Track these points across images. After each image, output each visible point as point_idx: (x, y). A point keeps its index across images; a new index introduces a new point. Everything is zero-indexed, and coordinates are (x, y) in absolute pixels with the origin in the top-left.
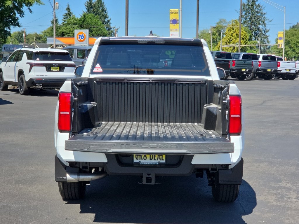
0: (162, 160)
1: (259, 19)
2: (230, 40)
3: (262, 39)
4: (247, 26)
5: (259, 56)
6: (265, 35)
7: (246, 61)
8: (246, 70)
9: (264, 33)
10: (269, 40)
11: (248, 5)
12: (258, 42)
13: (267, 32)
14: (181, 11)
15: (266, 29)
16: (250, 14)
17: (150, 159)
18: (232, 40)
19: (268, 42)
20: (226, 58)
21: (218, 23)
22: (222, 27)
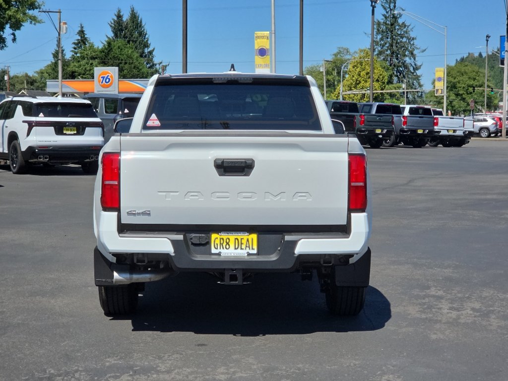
0: (253, 249)
1: (403, 47)
2: (356, 83)
3: (410, 80)
4: (384, 59)
5: (404, 108)
6: (415, 74)
7: (381, 116)
8: (382, 131)
9: (412, 71)
11: (386, 23)
12: (404, 86)
13: (417, 69)
14: (273, 35)
15: (415, 65)
16: (389, 40)
17: (235, 249)
18: (360, 82)
19: (420, 86)
20: (349, 112)
21: (335, 55)
22: (342, 62)
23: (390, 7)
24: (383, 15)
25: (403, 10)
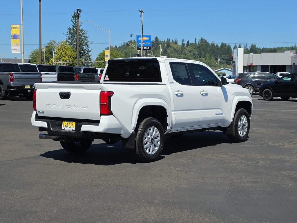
1: (82, 41)
2: (60, 58)
3: (86, 57)
4: (73, 47)
5: (98, 70)
6: (88, 54)
7: (88, 74)
9: (87, 53)
10: (91, 59)
11: (74, 29)
12: (83, 60)
13: (89, 52)
14: (22, 27)
15: (88, 50)
16: (75, 37)
18: (62, 58)
19: (91, 60)
20: (69, 72)
21: (49, 44)
22: (53, 48)
23: (75, 21)
24: (72, 25)
25: (82, 23)
